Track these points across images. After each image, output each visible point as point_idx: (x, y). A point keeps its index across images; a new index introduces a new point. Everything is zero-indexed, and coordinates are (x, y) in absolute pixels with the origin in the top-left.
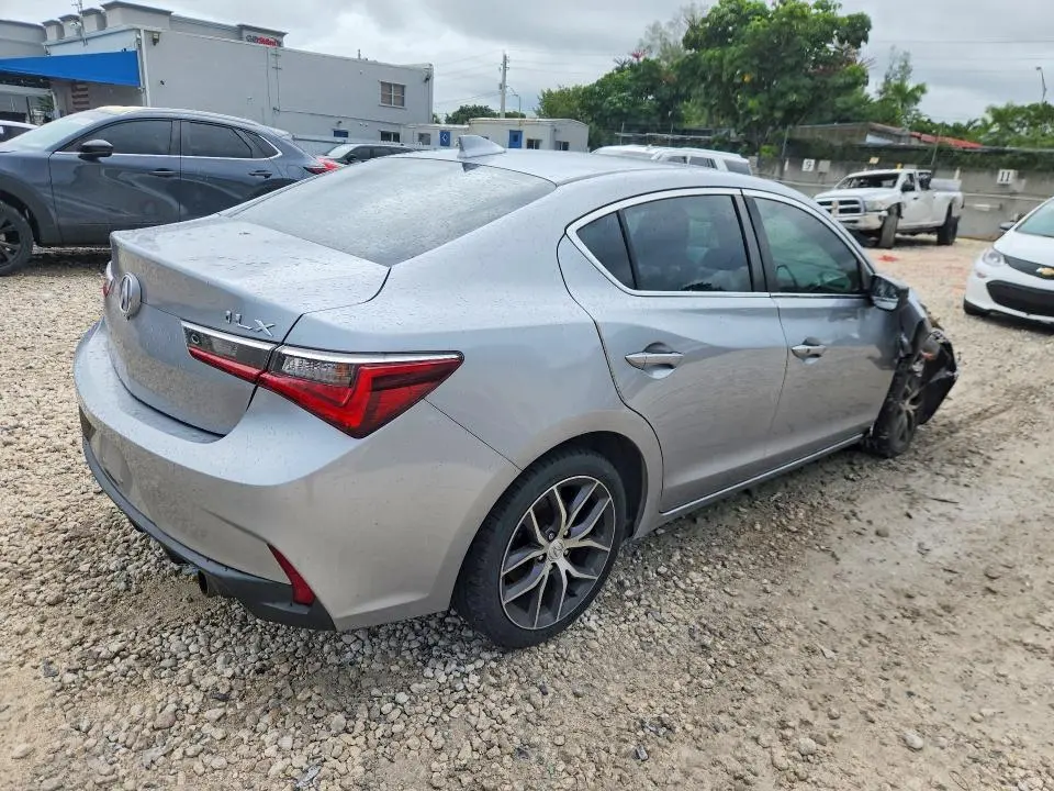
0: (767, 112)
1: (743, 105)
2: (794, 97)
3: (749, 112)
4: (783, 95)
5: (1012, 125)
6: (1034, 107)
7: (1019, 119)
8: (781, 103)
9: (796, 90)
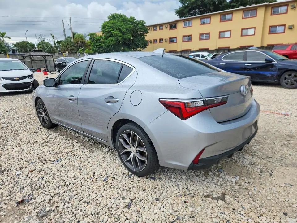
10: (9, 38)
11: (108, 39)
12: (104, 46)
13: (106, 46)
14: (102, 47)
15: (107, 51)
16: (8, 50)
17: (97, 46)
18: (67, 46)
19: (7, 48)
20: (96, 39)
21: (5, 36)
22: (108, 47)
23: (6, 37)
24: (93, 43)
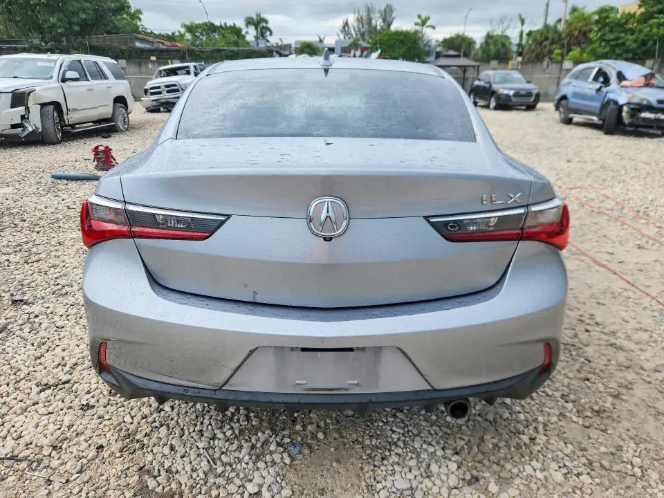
0: (67, 26)
1: (45, 21)
2: (83, 16)
3: (53, 27)
4: (74, 14)
5: (197, 34)
6: (205, 24)
7: (200, 31)
8: (75, 20)
9: (84, 11)
10: (434, 28)
11: (652, 21)
12: (628, 43)
13: (635, 41)
14: (624, 44)
15: (636, 57)
16: (428, 54)
17: (608, 42)
18: (541, 43)
19: (427, 49)
20: (612, 22)
21: (428, 23)
22: (644, 43)
23: (428, 27)
24: (599, 34)
